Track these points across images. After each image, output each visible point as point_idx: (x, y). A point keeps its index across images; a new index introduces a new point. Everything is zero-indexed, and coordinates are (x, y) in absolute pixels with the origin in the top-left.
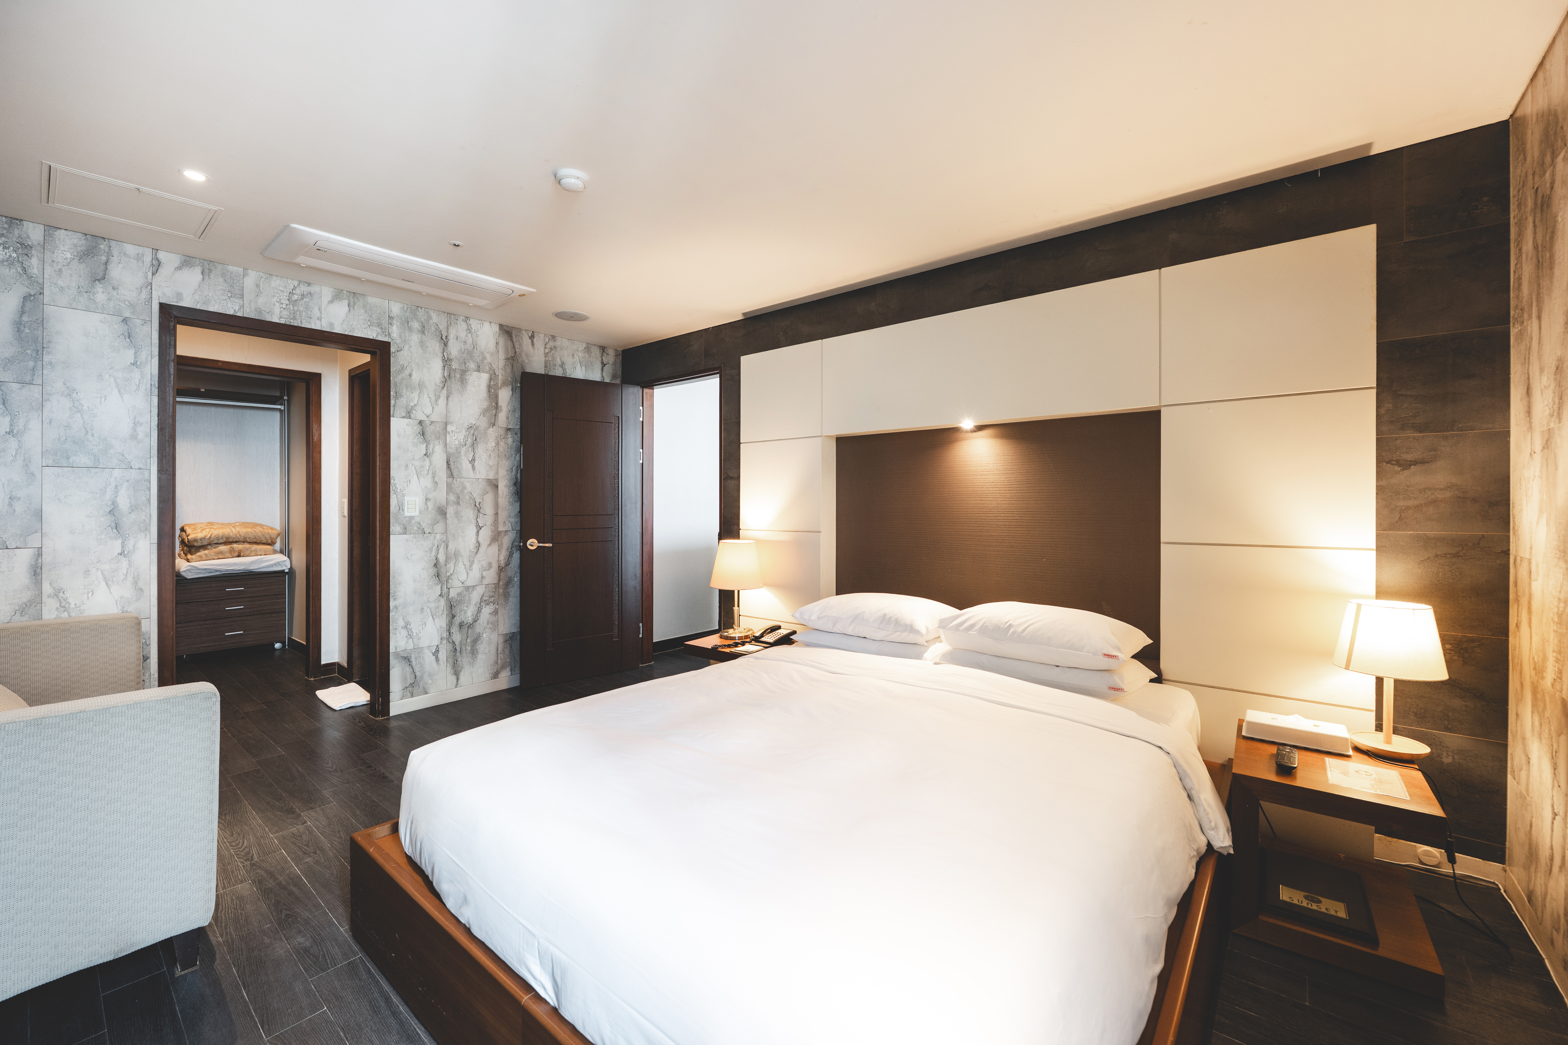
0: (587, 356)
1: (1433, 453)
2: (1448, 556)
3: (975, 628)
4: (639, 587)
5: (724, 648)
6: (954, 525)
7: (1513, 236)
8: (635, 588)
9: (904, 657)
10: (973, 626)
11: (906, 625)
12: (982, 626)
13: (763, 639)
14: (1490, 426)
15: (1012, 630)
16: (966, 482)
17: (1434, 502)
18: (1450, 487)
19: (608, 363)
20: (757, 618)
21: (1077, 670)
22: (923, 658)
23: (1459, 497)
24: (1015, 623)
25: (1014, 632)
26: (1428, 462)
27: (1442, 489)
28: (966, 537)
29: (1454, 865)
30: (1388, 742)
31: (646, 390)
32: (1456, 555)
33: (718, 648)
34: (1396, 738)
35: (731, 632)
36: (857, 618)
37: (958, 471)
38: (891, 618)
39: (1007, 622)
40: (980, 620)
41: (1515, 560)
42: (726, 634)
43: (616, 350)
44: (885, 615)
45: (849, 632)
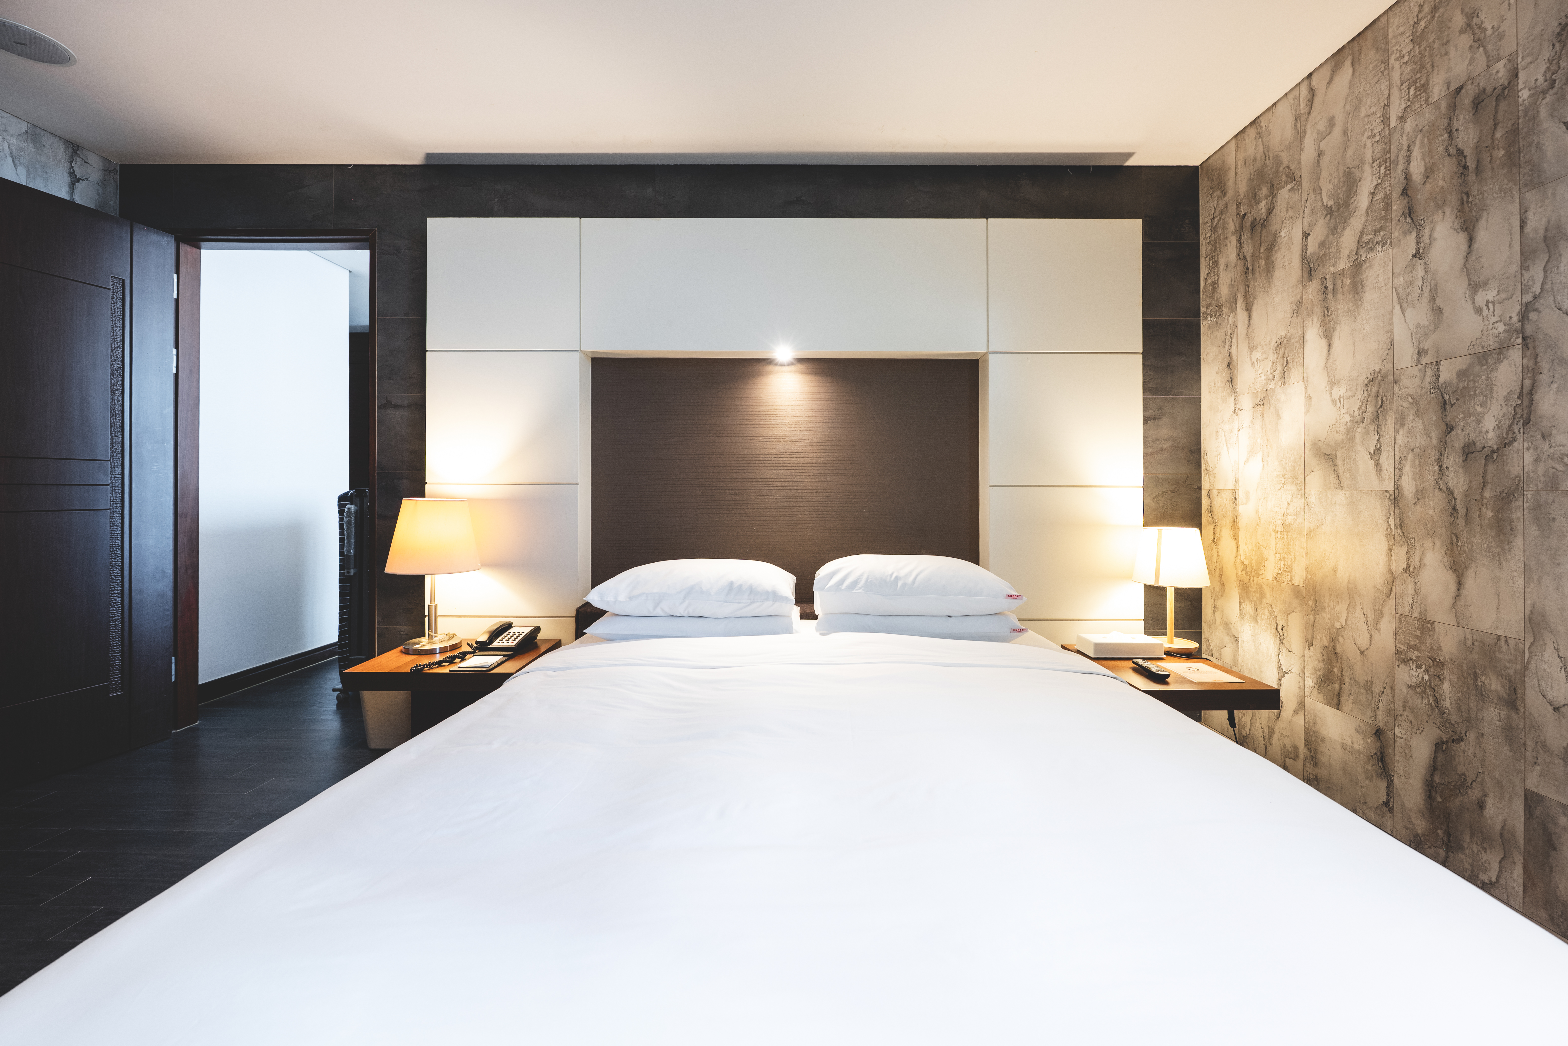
0: (31, 147)
1: (1160, 411)
2: (1169, 492)
3: (859, 586)
4: (170, 594)
5: (432, 668)
6: (760, 473)
7: (1204, 250)
8: (162, 595)
9: (768, 634)
10: (855, 583)
11: (767, 593)
12: (866, 581)
13: (496, 644)
14: (1191, 392)
15: (900, 583)
16: (775, 423)
17: (1161, 450)
18: (1171, 438)
19: (87, 179)
20: (460, 616)
21: (972, 617)
22: (794, 631)
23: (1175, 447)
24: (902, 573)
25: (904, 585)
26: (1158, 419)
27: (1165, 440)
28: (775, 488)
29: (1235, 729)
30: (1172, 642)
31: (184, 248)
32: (1173, 492)
33: (422, 670)
34: (1176, 639)
35: (424, 643)
36: (691, 591)
37: (766, 410)
38: (741, 586)
39: (892, 575)
40: (862, 575)
41: (1209, 494)
42: (417, 646)
43: (107, 161)
44: (732, 583)
45: (680, 611)
